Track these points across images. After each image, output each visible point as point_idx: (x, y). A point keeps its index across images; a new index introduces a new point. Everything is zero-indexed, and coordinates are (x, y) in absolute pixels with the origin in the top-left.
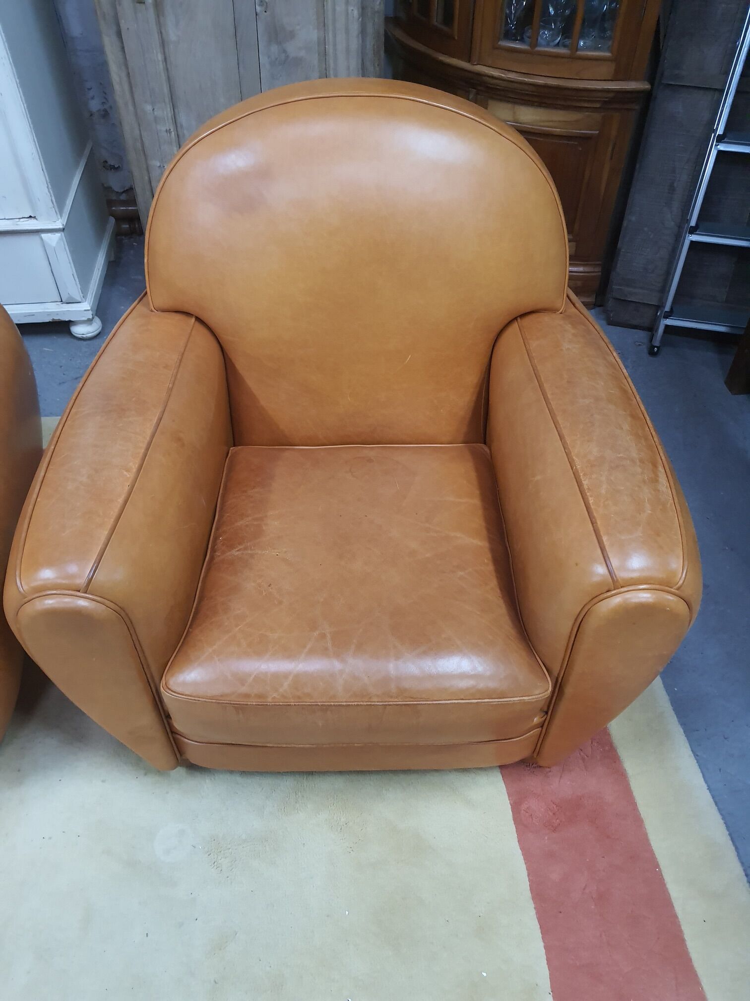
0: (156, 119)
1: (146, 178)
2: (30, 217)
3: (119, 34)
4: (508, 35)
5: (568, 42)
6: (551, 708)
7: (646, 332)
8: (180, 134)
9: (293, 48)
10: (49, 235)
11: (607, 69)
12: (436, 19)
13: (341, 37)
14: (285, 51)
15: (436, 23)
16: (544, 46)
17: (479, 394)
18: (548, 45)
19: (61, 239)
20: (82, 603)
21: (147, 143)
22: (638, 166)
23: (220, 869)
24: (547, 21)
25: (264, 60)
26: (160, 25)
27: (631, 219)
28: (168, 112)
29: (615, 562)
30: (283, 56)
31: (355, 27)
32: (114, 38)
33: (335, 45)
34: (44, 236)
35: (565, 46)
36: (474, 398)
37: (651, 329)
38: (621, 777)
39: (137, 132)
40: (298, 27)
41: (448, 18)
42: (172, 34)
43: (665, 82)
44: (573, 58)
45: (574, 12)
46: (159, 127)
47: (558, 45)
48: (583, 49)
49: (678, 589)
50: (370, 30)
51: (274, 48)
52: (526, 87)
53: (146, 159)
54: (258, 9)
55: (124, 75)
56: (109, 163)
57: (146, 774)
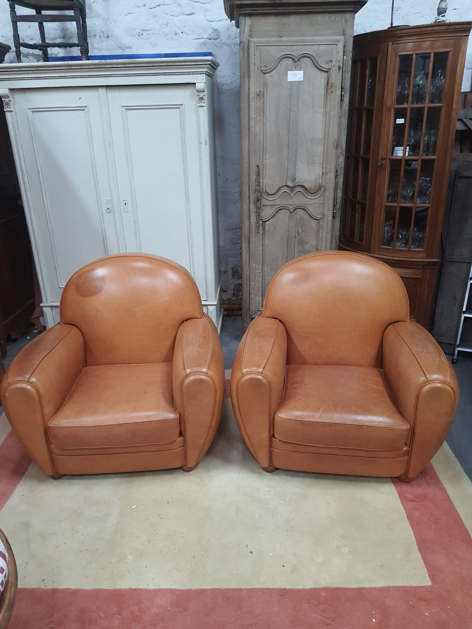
0: (256, 269)
1: (248, 289)
2: (205, 300)
3: (249, 242)
4: (384, 244)
5: (407, 246)
6: (411, 445)
7: (451, 356)
8: (263, 274)
9: (306, 247)
10: (211, 307)
11: (423, 255)
12: (356, 239)
13: (324, 243)
14: (303, 248)
15: (356, 241)
16: (398, 247)
17: (379, 350)
18: (399, 247)
19: (214, 308)
20: (259, 377)
21: (251, 276)
22: (440, 290)
23: (285, 501)
24: (398, 240)
25: (296, 250)
26: (263, 240)
27: (439, 310)
28: (261, 266)
29: (428, 376)
30: (303, 249)
31: (329, 241)
32: (247, 244)
33: (321, 246)
34: (209, 307)
35: (405, 247)
36: (377, 351)
37: (453, 354)
38: (443, 490)
39: (248, 273)
40: (309, 241)
41: (361, 239)
42: (267, 242)
43: (447, 260)
44: (409, 251)
45: (408, 237)
46: (256, 271)
47: (403, 247)
48: (412, 248)
49: (449, 383)
50: (334, 241)
51: (300, 247)
52: (391, 261)
53: (250, 282)
54: (296, 235)
55: (248, 254)
56: (224, 289)
57: (254, 473)
